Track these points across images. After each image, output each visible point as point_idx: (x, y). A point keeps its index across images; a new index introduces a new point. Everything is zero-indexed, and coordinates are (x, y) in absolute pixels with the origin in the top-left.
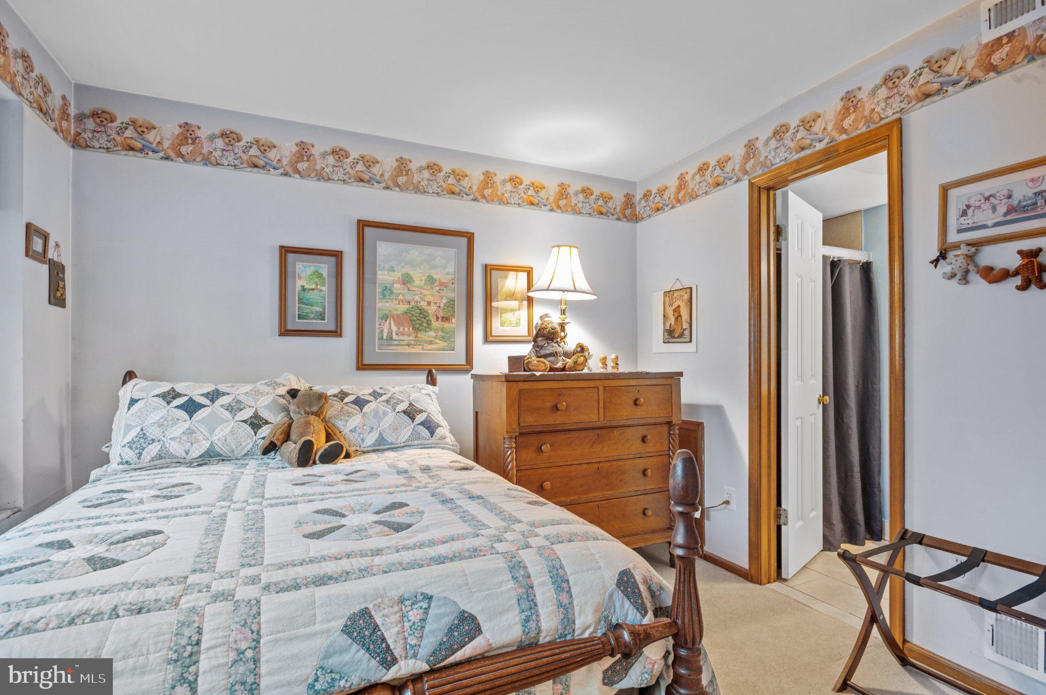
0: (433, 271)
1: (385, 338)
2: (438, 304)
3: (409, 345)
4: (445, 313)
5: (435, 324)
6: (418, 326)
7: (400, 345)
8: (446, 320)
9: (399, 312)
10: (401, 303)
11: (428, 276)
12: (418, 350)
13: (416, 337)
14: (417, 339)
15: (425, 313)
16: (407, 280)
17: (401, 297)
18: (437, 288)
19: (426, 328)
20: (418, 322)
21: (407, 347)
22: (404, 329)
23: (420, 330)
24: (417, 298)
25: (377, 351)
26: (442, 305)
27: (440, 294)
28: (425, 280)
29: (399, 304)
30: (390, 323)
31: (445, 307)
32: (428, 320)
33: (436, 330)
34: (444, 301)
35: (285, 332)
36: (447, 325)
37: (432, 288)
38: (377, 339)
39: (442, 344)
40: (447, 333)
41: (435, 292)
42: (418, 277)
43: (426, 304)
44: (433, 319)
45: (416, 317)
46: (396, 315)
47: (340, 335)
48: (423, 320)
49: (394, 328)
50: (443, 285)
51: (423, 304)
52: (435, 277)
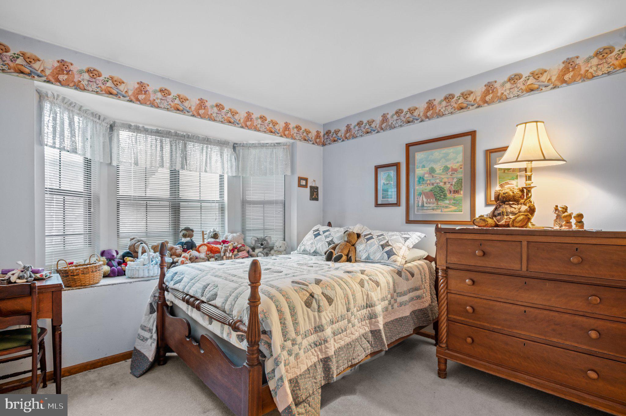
0: (447, 163)
1: (420, 206)
2: (451, 183)
3: (433, 209)
4: (456, 188)
5: (449, 196)
6: (438, 198)
7: (428, 209)
8: (457, 192)
9: (427, 191)
10: (428, 185)
11: (445, 167)
12: (438, 212)
13: (437, 204)
14: (438, 205)
15: (442, 190)
16: (432, 171)
17: (428, 182)
18: (450, 173)
19: (443, 198)
20: (438, 195)
21: (432, 210)
22: (430, 200)
23: (439, 200)
24: (438, 181)
25: (416, 213)
26: (454, 183)
27: (452, 177)
28: (443, 169)
29: (427, 186)
30: (423, 197)
31: (456, 184)
32: (444, 194)
33: (450, 199)
34: (455, 180)
35: (377, 205)
36: (457, 196)
37: (447, 174)
38: (416, 207)
39: (454, 208)
40: (457, 201)
41: (449, 176)
42: (438, 168)
43: (443, 184)
44: (447, 193)
45: (437, 192)
46: (426, 192)
47: (399, 206)
48: (441, 194)
49: (425, 200)
50: (455, 170)
51: (441, 184)
52: (449, 166)
